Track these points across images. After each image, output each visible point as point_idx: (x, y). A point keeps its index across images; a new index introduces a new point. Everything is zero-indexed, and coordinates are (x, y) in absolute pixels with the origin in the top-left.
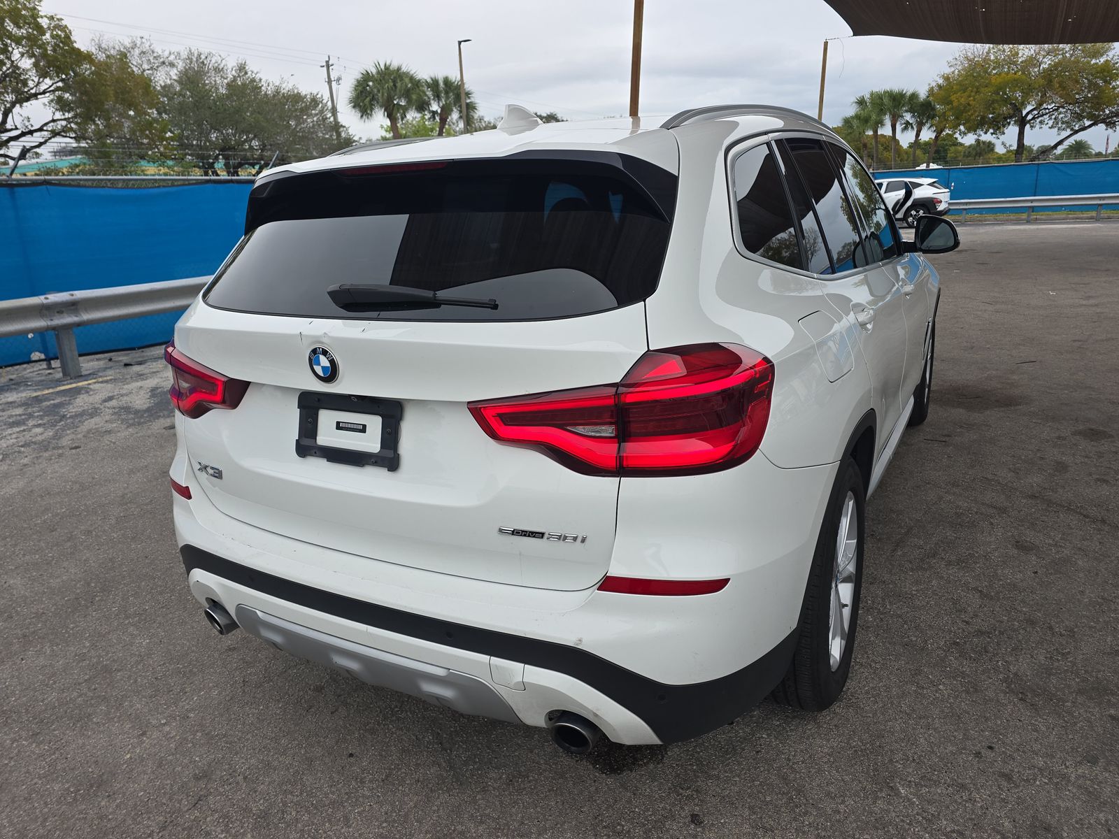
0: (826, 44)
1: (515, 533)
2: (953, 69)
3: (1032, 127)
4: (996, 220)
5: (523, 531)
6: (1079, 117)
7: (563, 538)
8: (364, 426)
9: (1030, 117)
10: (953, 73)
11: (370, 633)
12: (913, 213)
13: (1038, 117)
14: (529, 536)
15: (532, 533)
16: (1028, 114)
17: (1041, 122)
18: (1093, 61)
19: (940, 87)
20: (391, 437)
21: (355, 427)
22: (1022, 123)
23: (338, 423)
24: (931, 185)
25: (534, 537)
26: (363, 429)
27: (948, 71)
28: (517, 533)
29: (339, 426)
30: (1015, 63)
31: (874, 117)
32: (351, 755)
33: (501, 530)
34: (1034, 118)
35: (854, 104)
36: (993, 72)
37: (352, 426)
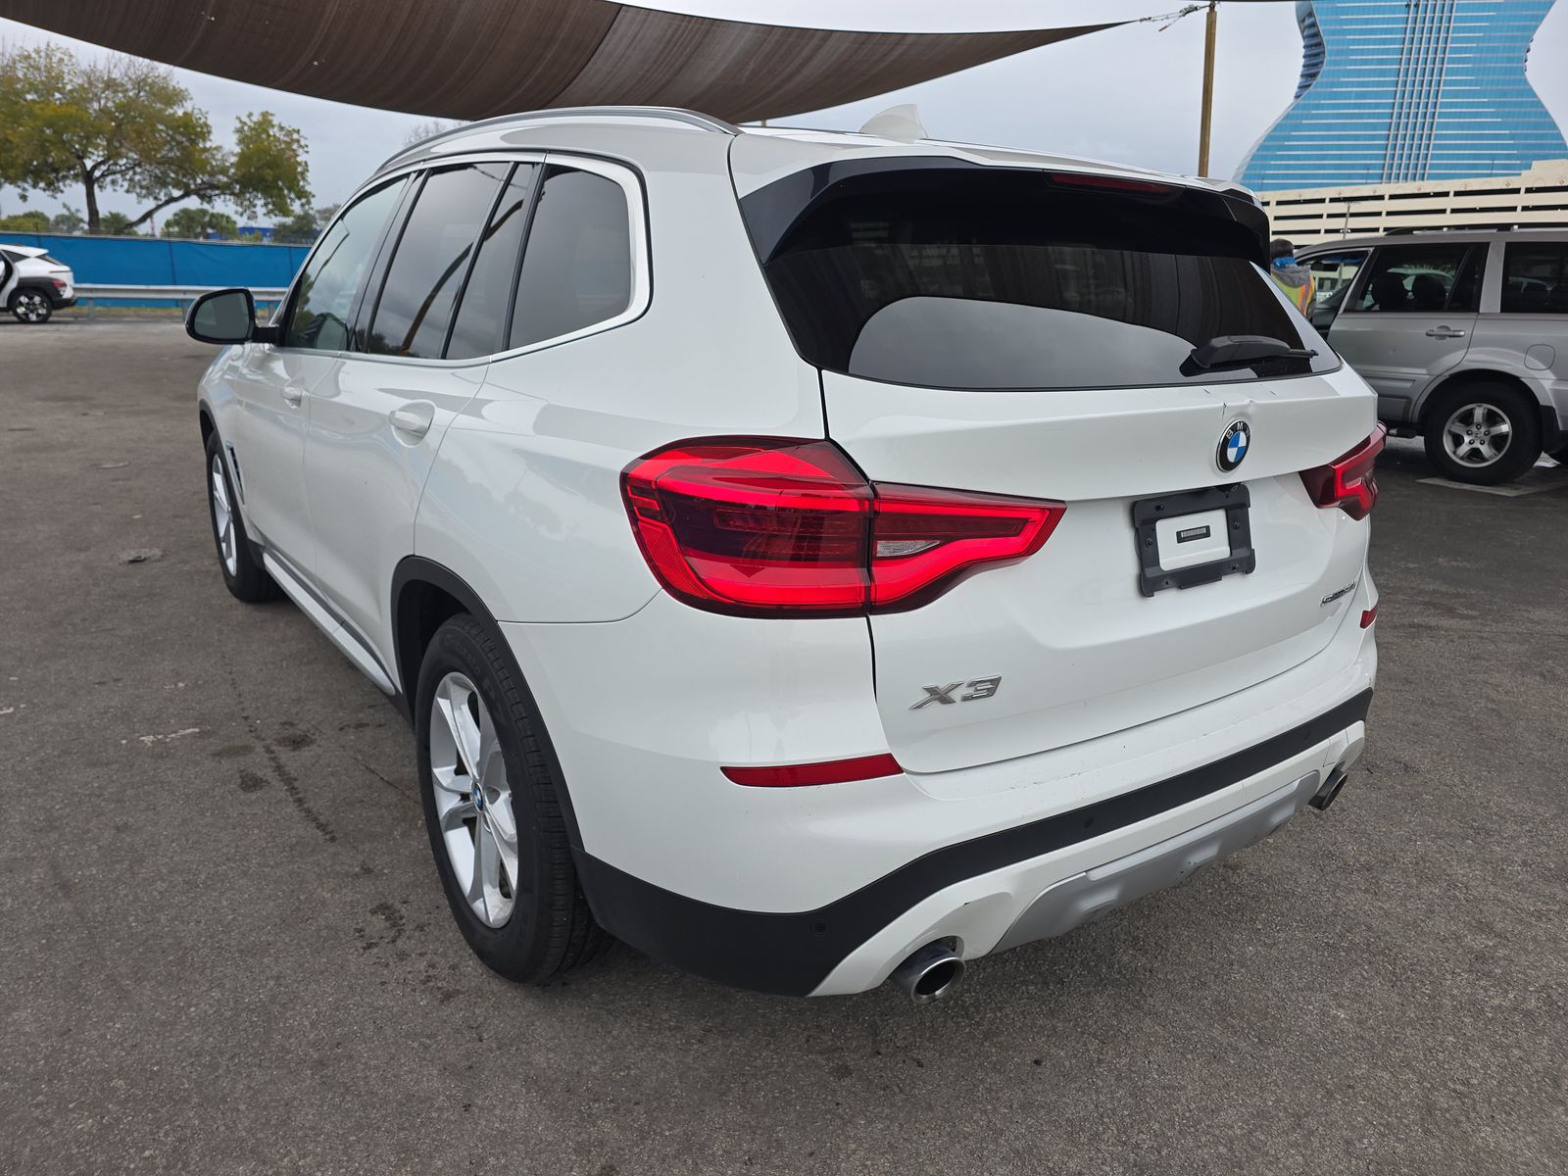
3: (101, 187)
4: (138, 316)
6: (162, 182)
8: (1208, 528)
9: (97, 173)
12: (24, 299)
13: (107, 175)
16: (94, 168)
17: (113, 182)
20: (1239, 532)
21: (1198, 532)
22: (89, 180)
23: (1179, 534)
24: (41, 257)
26: (1206, 533)
29: (1180, 539)
34: (103, 175)
36: (29, 97)
37: (1192, 533)
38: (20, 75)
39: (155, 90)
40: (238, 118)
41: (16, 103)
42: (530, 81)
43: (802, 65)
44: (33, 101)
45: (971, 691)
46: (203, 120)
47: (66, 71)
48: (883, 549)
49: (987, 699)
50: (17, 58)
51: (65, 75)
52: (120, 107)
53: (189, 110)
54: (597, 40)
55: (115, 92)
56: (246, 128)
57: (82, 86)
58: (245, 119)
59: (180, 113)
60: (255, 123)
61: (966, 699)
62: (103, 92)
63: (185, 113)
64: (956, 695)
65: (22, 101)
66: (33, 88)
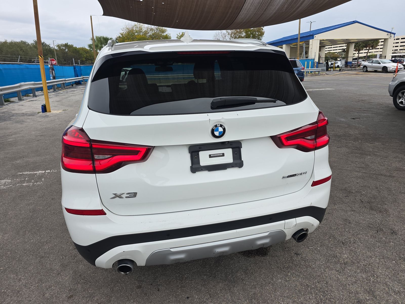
0: (91, 17)
1: (288, 177)
2: (123, 32)
5: (290, 175)
7: (301, 174)
8: (223, 153)
10: (124, 33)
11: (238, 232)
14: (292, 176)
15: (293, 175)
18: (163, 34)
19: (120, 37)
21: (220, 155)
25: (294, 176)
26: (223, 155)
27: (122, 32)
28: (289, 176)
29: (210, 156)
30: (142, 32)
31: (100, 45)
32: (188, 298)
33: (283, 177)
35: (91, 40)
36: (136, 34)
37: (217, 155)
38: (135, 29)
39: (160, 30)
40: (177, 34)
41: (133, 36)
42: (226, 18)
43: (301, 4)
44: (137, 35)
45: (128, 195)
46: (170, 36)
47: (143, 27)
48: (96, 157)
49: (133, 198)
50: (134, 26)
51: (143, 28)
52: (153, 34)
53: (167, 34)
54: (242, 6)
55: (153, 31)
56: (179, 37)
57: (146, 30)
58: (178, 34)
59: (165, 35)
60: (181, 35)
61: (126, 197)
62: (150, 31)
63: (166, 34)
64: (124, 196)
65: (134, 35)
66: (137, 32)
